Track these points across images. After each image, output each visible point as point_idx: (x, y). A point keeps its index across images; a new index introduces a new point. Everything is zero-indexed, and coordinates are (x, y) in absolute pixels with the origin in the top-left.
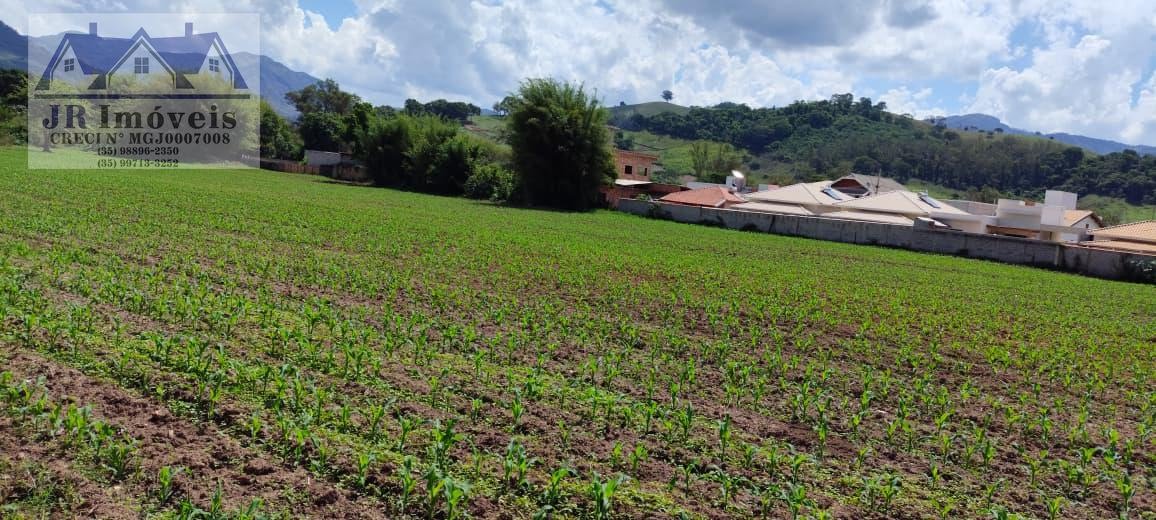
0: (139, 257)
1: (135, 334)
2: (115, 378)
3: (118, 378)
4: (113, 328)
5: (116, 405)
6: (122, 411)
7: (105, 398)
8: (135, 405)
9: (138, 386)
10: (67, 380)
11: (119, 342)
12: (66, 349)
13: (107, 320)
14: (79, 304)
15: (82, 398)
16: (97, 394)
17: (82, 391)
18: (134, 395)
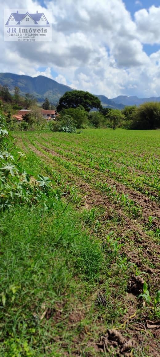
0: (138, 155)
1: (138, 176)
2: (133, 188)
3: (134, 188)
4: (132, 174)
5: (134, 195)
6: (135, 197)
7: (131, 193)
8: (139, 196)
9: (140, 191)
10: (121, 187)
11: (134, 177)
12: (120, 179)
13: (130, 171)
14: (123, 166)
15: (125, 193)
16: (129, 192)
17: (125, 191)
18: (139, 193)
